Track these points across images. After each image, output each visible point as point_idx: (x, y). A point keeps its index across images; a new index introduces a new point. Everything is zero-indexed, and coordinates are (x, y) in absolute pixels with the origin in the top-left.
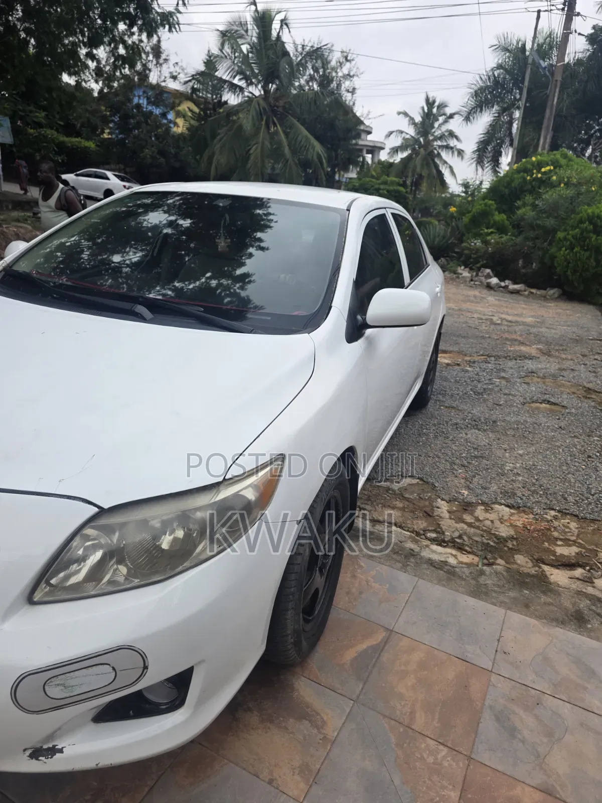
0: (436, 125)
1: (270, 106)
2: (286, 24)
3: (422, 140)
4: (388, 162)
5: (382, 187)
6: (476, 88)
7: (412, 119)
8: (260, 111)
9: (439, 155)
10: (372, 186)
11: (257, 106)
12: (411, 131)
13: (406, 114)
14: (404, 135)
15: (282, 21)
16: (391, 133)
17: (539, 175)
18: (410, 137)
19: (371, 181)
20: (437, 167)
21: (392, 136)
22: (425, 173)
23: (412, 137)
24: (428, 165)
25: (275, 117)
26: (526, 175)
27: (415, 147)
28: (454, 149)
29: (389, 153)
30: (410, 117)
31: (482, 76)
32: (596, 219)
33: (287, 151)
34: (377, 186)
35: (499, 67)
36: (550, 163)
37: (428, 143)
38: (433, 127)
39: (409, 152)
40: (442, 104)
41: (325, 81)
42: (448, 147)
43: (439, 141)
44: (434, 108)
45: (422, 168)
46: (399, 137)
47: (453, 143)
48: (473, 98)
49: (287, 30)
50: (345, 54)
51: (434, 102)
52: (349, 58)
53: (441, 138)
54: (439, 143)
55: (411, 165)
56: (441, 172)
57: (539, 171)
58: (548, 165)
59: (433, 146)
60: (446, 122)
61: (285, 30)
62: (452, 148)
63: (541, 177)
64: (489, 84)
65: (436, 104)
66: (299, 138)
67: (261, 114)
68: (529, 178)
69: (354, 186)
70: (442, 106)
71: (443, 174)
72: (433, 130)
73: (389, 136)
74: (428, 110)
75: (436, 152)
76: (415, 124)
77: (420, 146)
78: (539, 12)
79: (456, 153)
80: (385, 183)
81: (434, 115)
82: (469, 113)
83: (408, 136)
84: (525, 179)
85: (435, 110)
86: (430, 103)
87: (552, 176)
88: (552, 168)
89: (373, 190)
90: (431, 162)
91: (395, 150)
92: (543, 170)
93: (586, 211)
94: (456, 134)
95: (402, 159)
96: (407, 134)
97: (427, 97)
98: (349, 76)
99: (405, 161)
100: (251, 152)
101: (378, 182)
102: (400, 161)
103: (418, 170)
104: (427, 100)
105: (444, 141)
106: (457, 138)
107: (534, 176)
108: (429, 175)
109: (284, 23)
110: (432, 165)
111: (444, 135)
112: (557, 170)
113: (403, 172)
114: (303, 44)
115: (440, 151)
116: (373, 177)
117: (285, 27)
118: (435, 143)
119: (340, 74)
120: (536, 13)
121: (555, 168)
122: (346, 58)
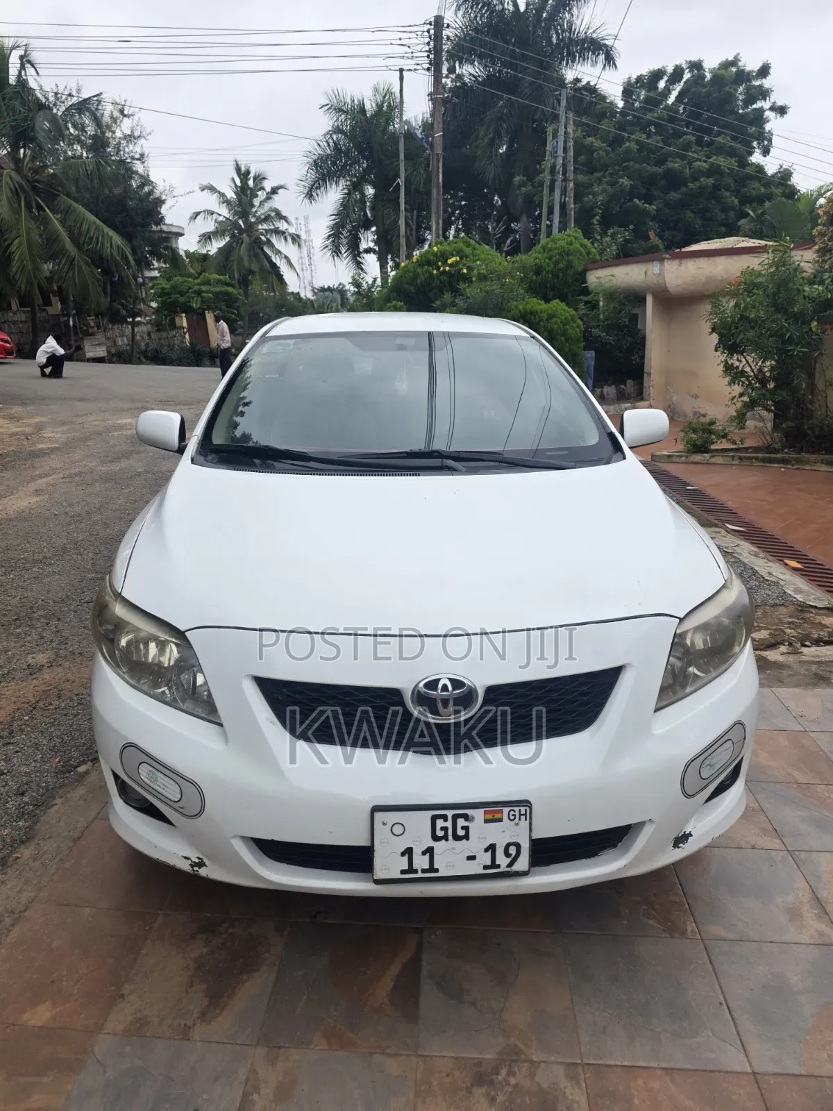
0: (256, 202)
1: (28, 181)
2: (29, 62)
3: (241, 222)
4: (201, 255)
5: (204, 288)
6: (315, 157)
7: (222, 195)
8: (16, 189)
9: (269, 243)
10: (190, 288)
11: (10, 182)
12: (224, 212)
13: (212, 189)
14: (215, 216)
15: (21, 58)
16: (197, 214)
17: (447, 269)
18: (224, 219)
19: (186, 281)
20: (268, 258)
21: (198, 217)
22: (255, 267)
23: (227, 219)
24: (256, 255)
25: (37, 196)
26: (431, 268)
27: (234, 233)
28: (287, 234)
29: (199, 242)
30: (219, 192)
31: (320, 143)
32: (529, 315)
33: (68, 244)
34: (196, 288)
35: (337, 130)
36: (455, 253)
37: (250, 228)
38: (253, 206)
39: (228, 239)
40: (259, 176)
41: (99, 144)
42: (277, 232)
43: (265, 225)
44: (249, 179)
45: (250, 260)
46: (210, 219)
47: (282, 226)
48: (312, 169)
49: (32, 70)
50: (120, 107)
51: (248, 172)
52: (126, 112)
53: (267, 219)
54: (265, 226)
55: (234, 256)
56: (275, 264)
57: (445, 263)
58: (453, 256)
59: (258, 230)
60: (268, 198)
61: (30, 70)
62: (283, 233)
63: (449, 270)
64: (329, 152)
65: (252, 175)
66: (85, 227)
67: (18, 194)
68: (435, 272)
69: (163, 289)
70: (259, 179)
71: (279, 268)
72: (254, 210)
73: (195, 218)
74: (241, 182)
75: (263, 238)
76: (227, 202)
77: (241, 231)
78: (401, 71)
79: (289, 239)
80: (208, 283)
81: (251, 189)
82: (311, 189)
83: (221, 219)
84: (431, 275)
85: (251, 183)
86: (244, 175)
87: (462, 269)
88: (458, 259)
89: (192, 293)
90: (260, 251)
91: (206, 238)
92: (450, 261)
93: (517, 307)
94: (284, 214)
95: (219, 249)
96: (220, 215)
97: (237, 165)
98: (130, 138)
99: (225, 252)
100: (13, 248)
101: (198, 281)
102: (217, 253)
103: (246, 263)
104: (238, 169)
105: (271, 224)
106: (285, 218)
107: (442, 269)
108: (262, 269)
109: (25, 60)
110: (262, 256)
111: (269, 215)
112: (464, 261)
113: (224, 267)
114: (55, 91)
115: (268, 236)
116: (190, 275)
117: (28, 65)
118: (260, 227)
119: (118, 134)
120: (398, 72)
121: (461, 259)
122: (122, 112)
